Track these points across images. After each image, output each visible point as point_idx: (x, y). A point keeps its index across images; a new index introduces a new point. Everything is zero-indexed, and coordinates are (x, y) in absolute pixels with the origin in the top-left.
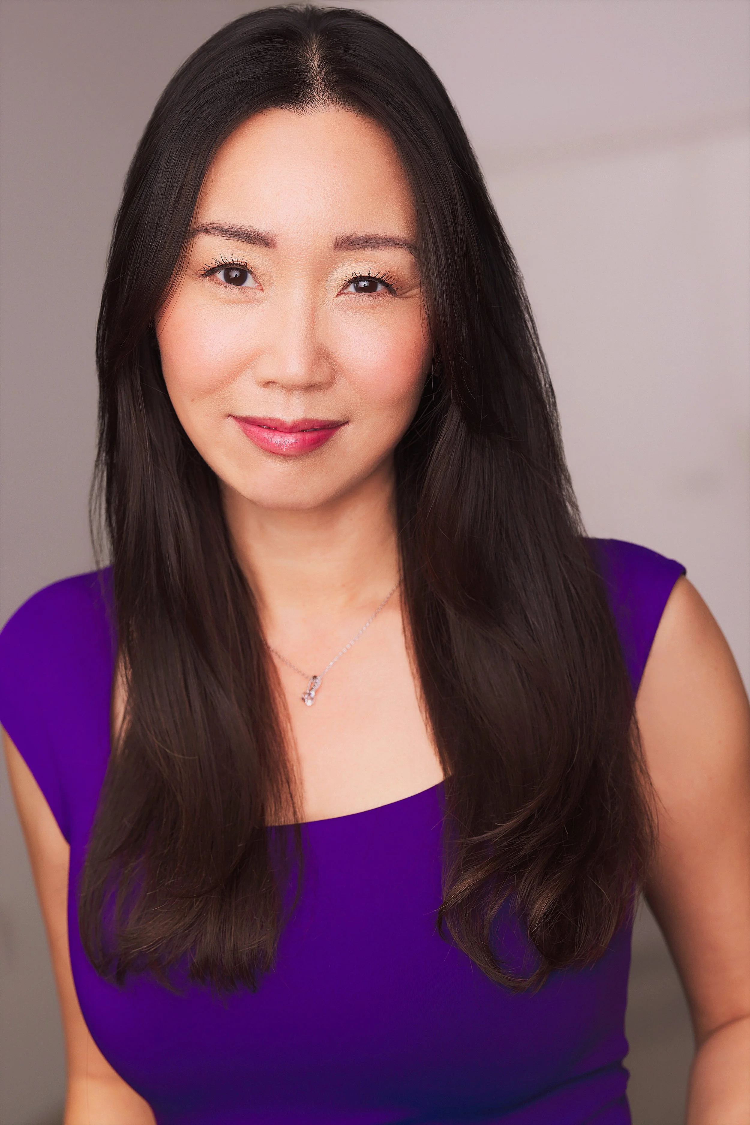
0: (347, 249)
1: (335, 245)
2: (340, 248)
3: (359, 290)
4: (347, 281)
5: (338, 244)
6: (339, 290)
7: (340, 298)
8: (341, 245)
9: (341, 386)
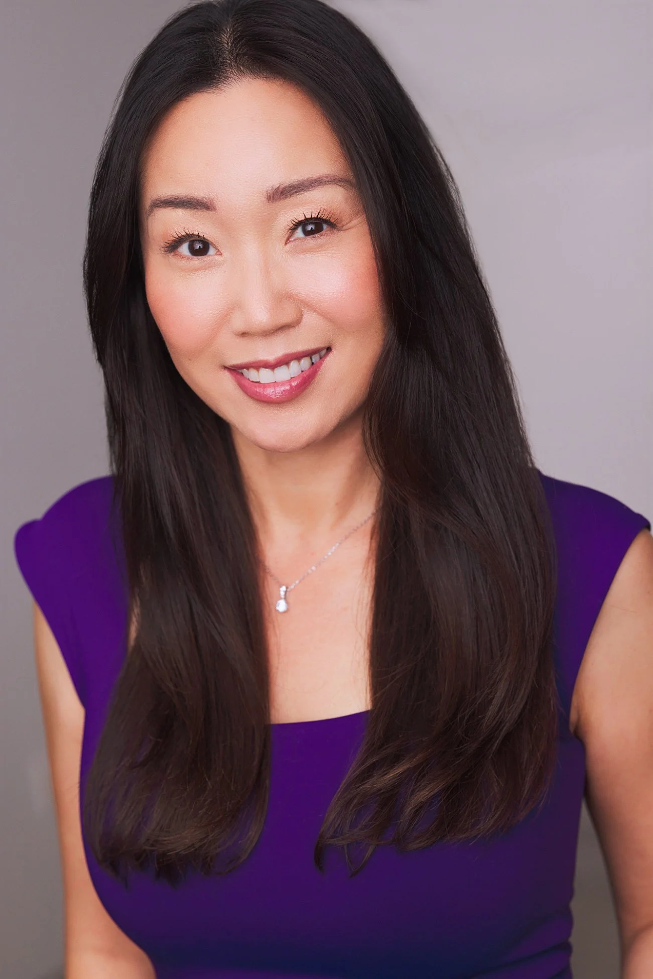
0: (280, 199)
1: (268, 199)
2: (273, 200)
3: (307, 233)
4: (290, 229)
5: (270, 197)
6: (285, 239)
7: (288, 246)
8: (273, 197)
9: (310, 319)
